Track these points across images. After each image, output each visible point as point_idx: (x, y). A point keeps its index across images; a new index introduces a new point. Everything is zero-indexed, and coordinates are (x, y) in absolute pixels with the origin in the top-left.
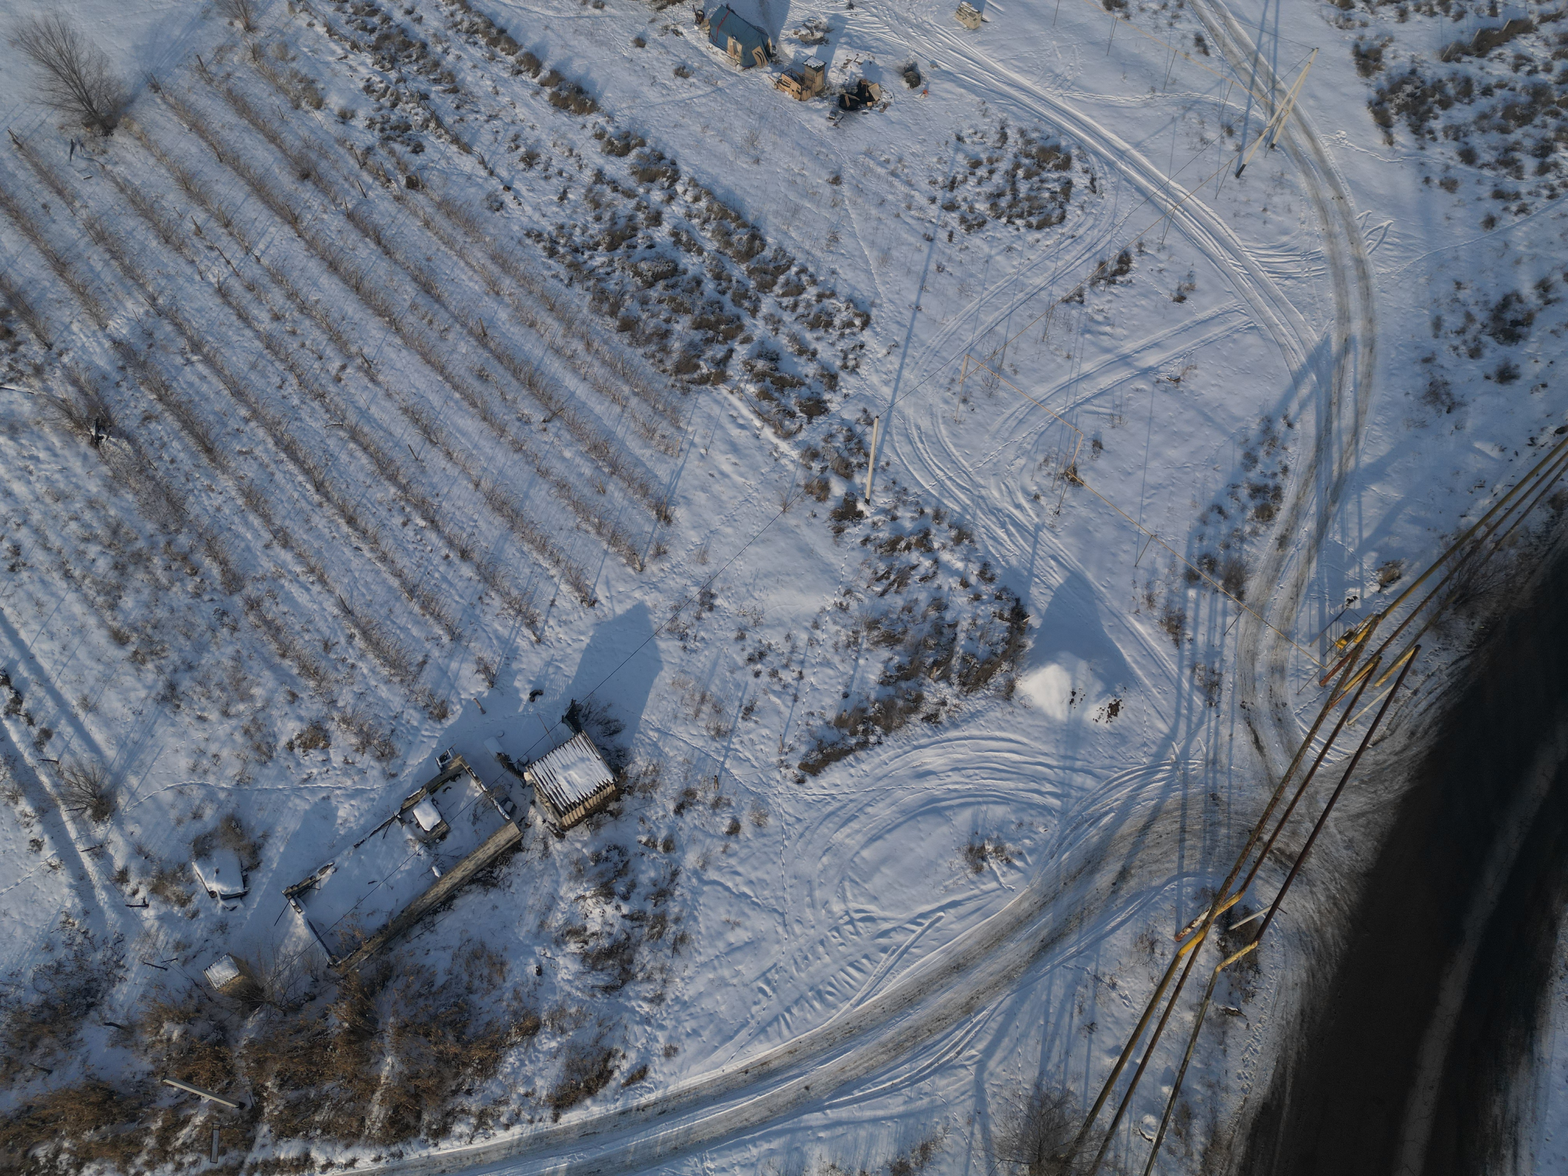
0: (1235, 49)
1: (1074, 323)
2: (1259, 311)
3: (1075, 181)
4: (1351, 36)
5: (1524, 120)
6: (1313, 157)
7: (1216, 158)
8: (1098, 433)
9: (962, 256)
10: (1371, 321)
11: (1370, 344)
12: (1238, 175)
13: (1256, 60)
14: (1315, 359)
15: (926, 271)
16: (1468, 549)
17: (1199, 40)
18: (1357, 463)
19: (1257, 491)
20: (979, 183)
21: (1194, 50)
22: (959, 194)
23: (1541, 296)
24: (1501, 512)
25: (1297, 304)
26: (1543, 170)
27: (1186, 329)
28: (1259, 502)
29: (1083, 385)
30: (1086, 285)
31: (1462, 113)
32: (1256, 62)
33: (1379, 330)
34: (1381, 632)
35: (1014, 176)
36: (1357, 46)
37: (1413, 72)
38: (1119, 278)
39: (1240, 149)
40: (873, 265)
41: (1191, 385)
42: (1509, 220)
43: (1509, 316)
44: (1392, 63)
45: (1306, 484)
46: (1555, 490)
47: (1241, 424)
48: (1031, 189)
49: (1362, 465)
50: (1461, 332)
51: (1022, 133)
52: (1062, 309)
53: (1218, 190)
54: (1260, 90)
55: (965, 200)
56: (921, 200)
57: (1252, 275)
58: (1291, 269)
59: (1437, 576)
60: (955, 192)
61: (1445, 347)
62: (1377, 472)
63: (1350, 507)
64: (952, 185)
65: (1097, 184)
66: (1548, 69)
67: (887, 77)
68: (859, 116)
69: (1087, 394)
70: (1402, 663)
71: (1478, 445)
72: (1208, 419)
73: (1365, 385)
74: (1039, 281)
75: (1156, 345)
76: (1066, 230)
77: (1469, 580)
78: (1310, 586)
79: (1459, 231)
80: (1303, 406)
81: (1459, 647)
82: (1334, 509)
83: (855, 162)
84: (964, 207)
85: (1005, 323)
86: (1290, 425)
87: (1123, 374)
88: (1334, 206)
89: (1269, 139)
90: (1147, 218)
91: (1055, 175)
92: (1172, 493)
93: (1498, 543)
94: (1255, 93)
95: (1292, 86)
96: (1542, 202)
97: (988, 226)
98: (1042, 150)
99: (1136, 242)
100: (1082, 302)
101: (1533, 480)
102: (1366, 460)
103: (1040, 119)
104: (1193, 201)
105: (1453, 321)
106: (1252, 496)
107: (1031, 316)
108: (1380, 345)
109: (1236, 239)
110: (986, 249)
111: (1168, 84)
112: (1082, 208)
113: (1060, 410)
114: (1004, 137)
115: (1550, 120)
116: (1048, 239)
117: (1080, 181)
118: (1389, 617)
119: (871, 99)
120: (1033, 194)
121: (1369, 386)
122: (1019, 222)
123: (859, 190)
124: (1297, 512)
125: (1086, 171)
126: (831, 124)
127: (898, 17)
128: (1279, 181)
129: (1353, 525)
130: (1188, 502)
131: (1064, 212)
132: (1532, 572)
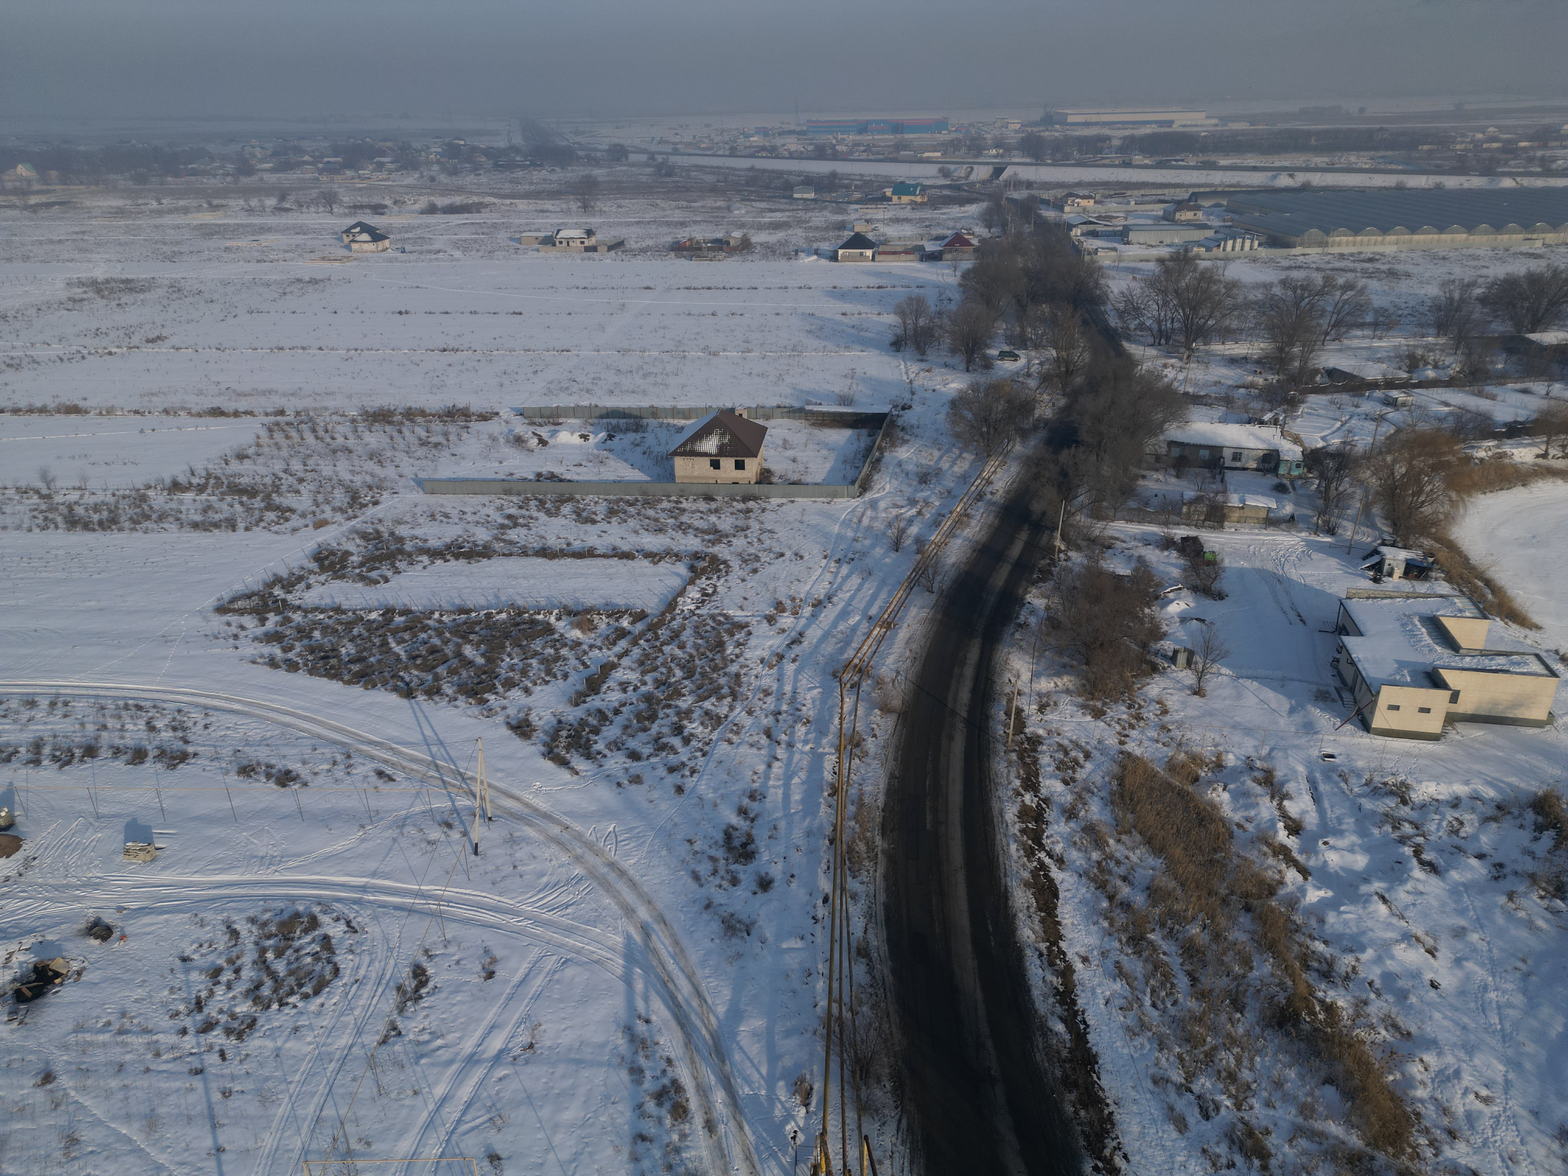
0: (415, 767)
1: (402, 1057)
2: (561, 946)
3: (331, 933)
4: (500, 719)
5: (653, 718)
6: (526, 811)
7: (449, 850)
8: (488, 1147)
9: (246, 1066)
10: (649, 902)
11: (661, 919)
12: (476, 853)
13: (437, 766)
14: (630, 955)
15: (210, 1107)
16: (837, 1029)
17: (380, 774)
18: (717, 1018)
19: (660, 1096)
20: (229, 986)
21: (380, 783)
22: (211, 1010)
23: (745, 819)
24: (836, 985)
25: (587, 923)
26: (687, 741)
27: (510, 998)
28: (668, 1105)
29: (447, 1109)
30: (395, 1015)
31: (611, 732)
32: (437, 768)
33: (660, 906)
34: (834, 1147)
35: (265, 962)
36: (508, 723)
37: (560, 722)
38: (423, 991)
39: (465, 834)
40: (139, 1139)
41: (546, 1042)
42: (690, 782)
43: (736, 843)
44: (541, 723)
45: (693, 1062)
46: (854, 944)
47: (610, 1047)
48: (289, 963)
49: (721, 1016)
50: (715, 872)
51: (253, 920)
52: (383, 1054)
53: (467, 872)
54: (454, 786)
55: (221, 1011)
56: (166, 1039)
57: (538, 922)
58: (564, 899)
59: (834, 1066)
60: (206, 1011)
61: (713, 890)
62: (735, 1014)
63: (737, 1057)
64: (199, 1005)
65: (354, 924)
66: (645, 683)
67: (69, 945)
68: (50, 998)
69: (456, 1116)
70: (866, 1163)
71: (785, 946)
72: (578, 1062)
73: (679, 953)
74: (344, 1041)
75: (493, 1027)
76: (346, 977)
77: (856, 1053)
78: (757, 1149)
79: (663, 806)
80: (646, 999)
81: (891, 1113)
82: (728, 1068)
83: (65, 1047)
84: (223, 1018)
85: (331, 1102)
86: (647, 1021)
87: (479, 1073)
88: (566, 836)
89: (484, 815)
90: (419, 927)
91: (308, 939)
92: (591, 1154)
93: (851, 1010)
94: (450, 789)
95: (478, 771)
96: (701, 761)
97: (260, 1022)
98: (282, 925)
99: (421, 952)
100: (400, 1034)
101: (837, 946)
102: (721, 1010)
103: (265, 901)
104: (451, 892)
105: (704, 868)
106: (660, 1104)
107: (354, 1079)
108: (668, 916)
109: (507, 901)
110: (270, 1044)
111: (373, 816)
112: (351, 951)
113: (437, 1151)
114: (234, 934)
115: (668, 711)
116: (332, 997)
117: (336, 931)
118: (829, 1128)
119: (57, 975)
120: (294, 966)
121: (682, 951)
122: (292, 1000)
123: (83, 1072)
124: (703, 1091)
125: (337, 919)
126: (15, 1025)
127: (56, 888)
128: (512, 841)
129: (750, 1071)
130: (610, 1151)
131: (335, 964)
132: (888, 1015)
